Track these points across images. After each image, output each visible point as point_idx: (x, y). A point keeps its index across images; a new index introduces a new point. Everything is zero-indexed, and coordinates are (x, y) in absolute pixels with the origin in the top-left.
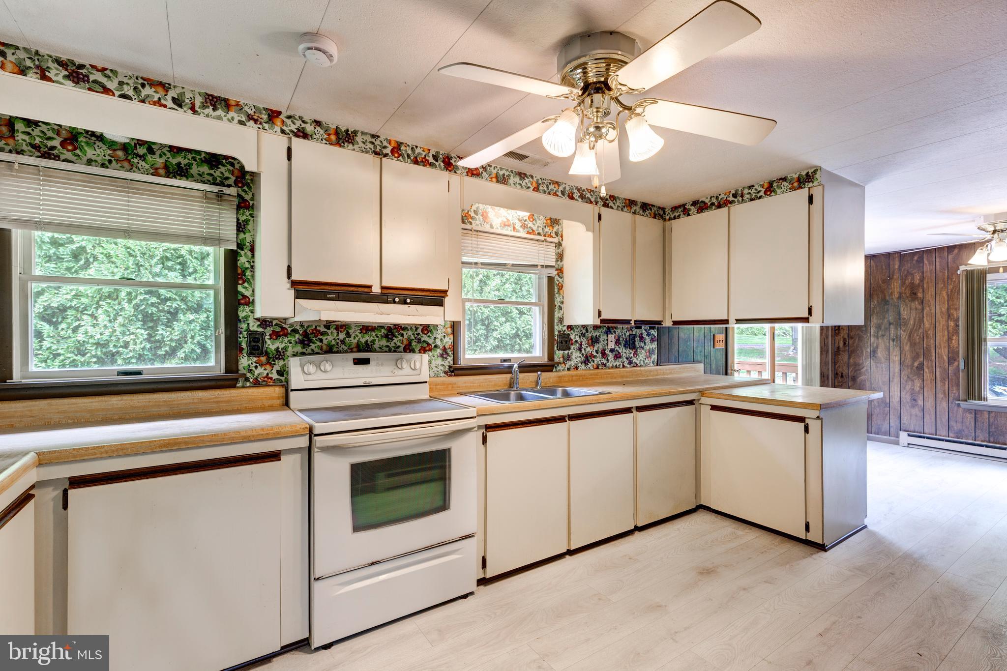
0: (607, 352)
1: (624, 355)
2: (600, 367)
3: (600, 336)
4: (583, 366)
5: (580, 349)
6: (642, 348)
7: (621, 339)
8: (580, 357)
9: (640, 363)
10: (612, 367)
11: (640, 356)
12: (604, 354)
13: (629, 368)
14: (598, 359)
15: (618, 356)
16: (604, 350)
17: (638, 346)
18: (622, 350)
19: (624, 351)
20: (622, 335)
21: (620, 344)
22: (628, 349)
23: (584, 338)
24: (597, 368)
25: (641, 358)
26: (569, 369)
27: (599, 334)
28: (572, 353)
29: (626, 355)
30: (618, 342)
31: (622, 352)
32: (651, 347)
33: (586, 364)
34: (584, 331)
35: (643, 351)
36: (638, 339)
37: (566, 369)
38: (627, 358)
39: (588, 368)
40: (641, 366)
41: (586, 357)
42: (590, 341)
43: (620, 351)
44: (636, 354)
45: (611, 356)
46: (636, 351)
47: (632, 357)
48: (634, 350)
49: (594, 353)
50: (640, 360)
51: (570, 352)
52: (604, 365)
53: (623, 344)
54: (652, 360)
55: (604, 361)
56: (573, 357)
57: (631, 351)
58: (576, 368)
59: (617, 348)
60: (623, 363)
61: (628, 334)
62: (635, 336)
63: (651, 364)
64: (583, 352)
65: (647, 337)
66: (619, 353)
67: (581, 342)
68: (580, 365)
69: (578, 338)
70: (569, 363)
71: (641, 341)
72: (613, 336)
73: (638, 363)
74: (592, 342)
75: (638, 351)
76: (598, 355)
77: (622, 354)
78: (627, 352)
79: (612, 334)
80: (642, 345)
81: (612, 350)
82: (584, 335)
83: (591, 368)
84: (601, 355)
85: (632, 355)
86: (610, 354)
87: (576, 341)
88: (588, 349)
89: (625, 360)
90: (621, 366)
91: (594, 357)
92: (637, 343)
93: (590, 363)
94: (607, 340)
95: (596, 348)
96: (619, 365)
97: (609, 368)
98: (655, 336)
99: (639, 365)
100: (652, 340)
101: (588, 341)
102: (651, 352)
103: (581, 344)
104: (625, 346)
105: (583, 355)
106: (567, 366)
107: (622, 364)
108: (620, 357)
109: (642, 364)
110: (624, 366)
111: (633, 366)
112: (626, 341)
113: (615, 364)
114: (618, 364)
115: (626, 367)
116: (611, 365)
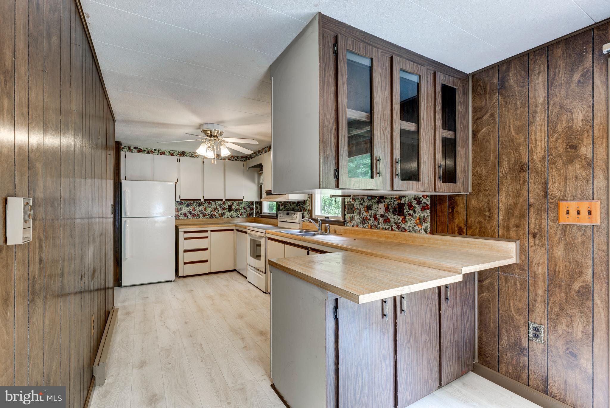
0: (378, 217)
1: (393, 220)
2: (373, 228)
3: (372, 205)
4: (361, 226)
5: (359, 214)
6: (412, 216)
7: (390, 207)
8: (359, 219)
9: (409, 229)
10: (382, 229)
11: (409, 222)
12: (375, 218)
13: (397, 232)
14: (372, 222)
15: (387, 221)
16: (376, 215)
17: (407, 213)
18: (391, 216)
19: (393, 217)
20: (391, 204)
21: (389, 211)
22: (397, 216)
23: (362, 206)
24: (371, 228)
25: (409, 224)
26: (353, 226)
27: (372, 203)
28: (355, 216)
29: (395, 220)
30: (387, 209)
31: (391, 218)
32: (422, 215)
33: (363, 224)
34: (362, 202)
35: (412, 218)
36: (406, 207)
37: (352, 225)
38: (395, 223)
39: (364, 227)
40: (410, 231)
41: (363, 219)
42: (366, 209)
43: (389, 217)
44: (404, 220)
45: (381, 220)
46: (405, 218)
47: (400, 223)
48: (402, 217)
49: (369, 217)
50: (409, 226)
51: (354, 215)
52: (376, 226)
53: (391, 211)
54: (424, 227)
55: (376, 224)
56: (356, 218)
57: (399, 217)
58: (357, 226)
59: (386, 214)
60: (392, 227)
61: (396, 203)
62: (403, 204)
63: (423, 232)
64: (361, 215)
65: (417, 206)
66: (388, 218)
67: (360, 209)
68: (359, 224)
69: (358, 207)
70: (353, 222)
71: (409, 209)
72: (383, 205)
73: (407, 228)
74: (367, 209)
75: (407, 217)
76: (371, 219)
77: (390, 219)
78: (396, 218)
79: (382, 203)
80: (411, 212)
81: (382, 216)
82: (362, 204)
83: (367, 227)
84: (373, 219)
85: (400, 221)
86: (381, 218)
87: (357, 208)
88: (365, 214)
89: (394, 224)
90: (390, 229)
91: (369, 220)
92: (405, 211)
93: (366, 224)
94: (378, 208)
95: (370, 213)
96: (389, 228)
97: (379, 228)
98: (427, 205)
99: (408, 231)
100: (424, 209)
101: (365, 208)
102: (422, 220)
103: (360, 211)
104: (393, 213)
105: (361, 217)
106: (352, 224)
107: (390, 227)
108: (389, 222)
109: (412, 230)
110: (392, 230)
111: (402, 231)
112: (395, 209)
113: (384, 227)
114: (387, 227)
115: (395, 230)
116: (381, 227)
